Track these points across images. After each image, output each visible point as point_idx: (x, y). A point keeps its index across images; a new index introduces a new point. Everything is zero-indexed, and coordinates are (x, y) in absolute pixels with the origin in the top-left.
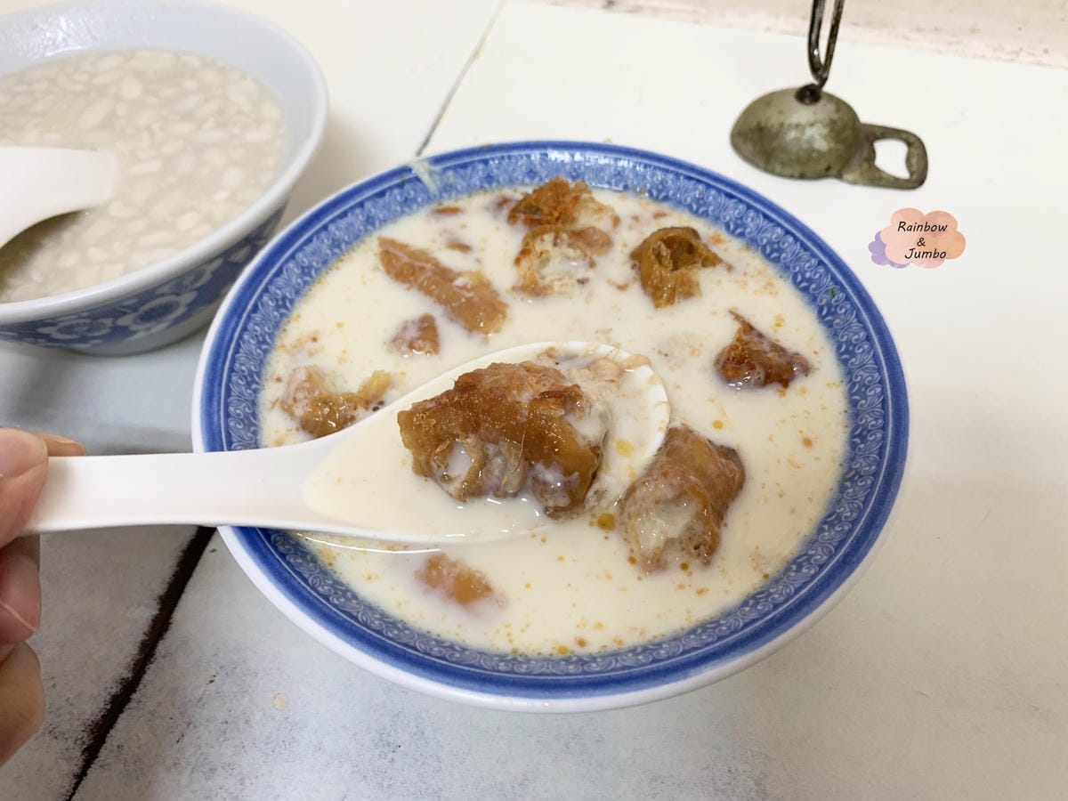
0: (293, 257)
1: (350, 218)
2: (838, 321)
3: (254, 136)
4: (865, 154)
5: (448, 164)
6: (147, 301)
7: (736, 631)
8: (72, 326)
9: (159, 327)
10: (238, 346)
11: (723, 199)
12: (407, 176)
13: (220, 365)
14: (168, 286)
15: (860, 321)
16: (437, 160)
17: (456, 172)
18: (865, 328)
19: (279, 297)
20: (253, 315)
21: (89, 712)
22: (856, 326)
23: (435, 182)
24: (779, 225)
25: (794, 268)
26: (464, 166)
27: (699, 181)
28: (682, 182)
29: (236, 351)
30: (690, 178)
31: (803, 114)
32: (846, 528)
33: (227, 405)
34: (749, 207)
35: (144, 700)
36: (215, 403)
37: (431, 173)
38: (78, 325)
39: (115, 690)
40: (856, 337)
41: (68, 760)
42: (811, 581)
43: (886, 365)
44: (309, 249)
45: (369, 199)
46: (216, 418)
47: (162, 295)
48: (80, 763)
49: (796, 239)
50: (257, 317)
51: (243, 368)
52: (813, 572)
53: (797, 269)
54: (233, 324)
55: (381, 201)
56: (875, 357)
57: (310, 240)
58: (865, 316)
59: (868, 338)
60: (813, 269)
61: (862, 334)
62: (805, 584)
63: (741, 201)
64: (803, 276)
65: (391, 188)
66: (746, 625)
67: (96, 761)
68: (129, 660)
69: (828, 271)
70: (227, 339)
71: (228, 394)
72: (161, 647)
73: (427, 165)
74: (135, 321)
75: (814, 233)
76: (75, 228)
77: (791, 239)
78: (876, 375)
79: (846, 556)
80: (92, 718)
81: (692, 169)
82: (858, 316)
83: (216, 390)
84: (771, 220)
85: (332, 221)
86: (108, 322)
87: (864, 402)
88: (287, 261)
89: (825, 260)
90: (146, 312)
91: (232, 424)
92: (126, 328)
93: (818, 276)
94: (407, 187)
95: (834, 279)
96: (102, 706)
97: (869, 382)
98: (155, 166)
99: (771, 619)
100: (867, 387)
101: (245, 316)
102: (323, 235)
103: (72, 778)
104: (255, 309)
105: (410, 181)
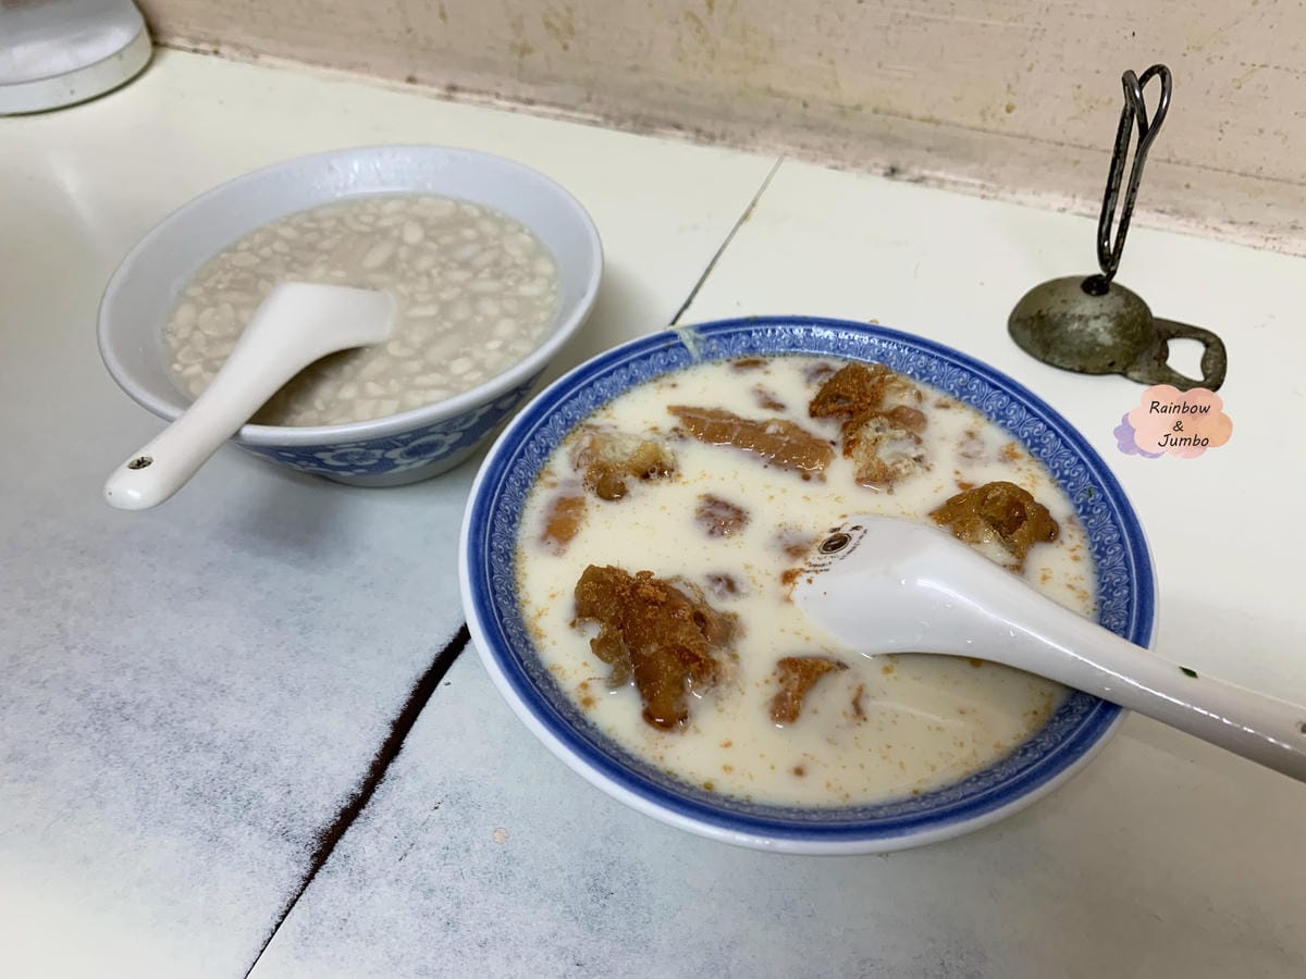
0: (559, 409)
1: (614, 377)
2: (1092, 521)
3: (529, 290)
4: (1155, 352)
5: (713, 333)
6: (420, 437)
7: (954, 801)
8: (346, 454)
9: (419, 463)
10: (504, 486)
11: (987, 389)
12: (673, 342)
13: (487, 503)
14: (440, 426)
15: (1115, 523)
16: (703, 328)
17: (720, 341)
18: (1119, 530)
19: (543, 446)
20: (519, 460)
21: (320, 821)
22: (1110, 527)
23: (698, 349)
24: (1042, 420)
25: (1053, 465)
26: (728, 336)
27: (963, 369)
28: (946, 369)
29: (502, 492)
30: (955, 366)
31: (1088, 305)
32: (1076, 720)
33: (491, 540)
34: (1013, 399)
35: (371, 817)
36: (481, 537)
37: (695, 341)
38: (352, 453)
39: (346, 804)
40: (1109, 538)
41: (299, 862)
42: (1033, 764)
43: (1136, 568)
44: (574, 403)
45: (633, 360)
46: (481, 550)
47: (433, 433)
48: (309, 867)
49: (1058, 435)
50: (523, 462)
51: (507, 508)
52: (1037, 756)
53: (1057, 465)
54: (501, 466)
55: (645, 364)
56: (1126, 559)
57: (576, 395)
58: (1120, 518)
59: (1121, 541)
60: (1072, 467)
61: (1115, 536)
62: (1028, 766)
63: (1005, 393)
64: (1062, 473)
65: (657, 352)
66: (964, 797)
67: (324, 866)
68: (360, 777)
69: (1087, 470)
70: (495, 480)
71: (493, 530)
72: (391, 769)
73: (692, 332)
74: (401, 455)
75: (1077, 432)
76: (356, 362)
77: (1052, 435)
78: (1125, 577)
79: (1073, 745)
80: (322, 827)
81: (958, 356)
82: (1113, 518)
83: (483, 524)
84: (1035, 415)
85: (598, 379)
86: (378, 453)
87: (1109, 602)
88: (553, 413)
89: (1085, 459)
90: (414, 447)
91: (494, 557)
92: (392, 460)
93: (1076, 474)
94: (672, 351)
95: (1092, 478)
96: (332, 816)
97: (1117, 583)
98: (431, 311)
99: (990, 794)
100: (1114, 588)
101: (512, 460)
102: (588, 391)
103: (301, 879)
104: (522, 455)
105: (674, 346)
